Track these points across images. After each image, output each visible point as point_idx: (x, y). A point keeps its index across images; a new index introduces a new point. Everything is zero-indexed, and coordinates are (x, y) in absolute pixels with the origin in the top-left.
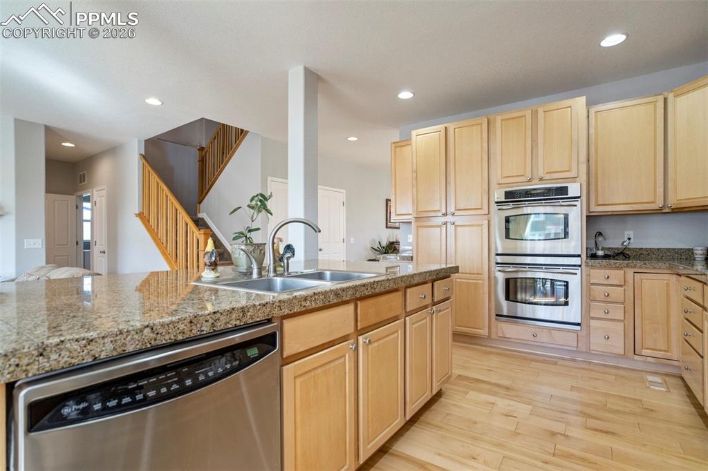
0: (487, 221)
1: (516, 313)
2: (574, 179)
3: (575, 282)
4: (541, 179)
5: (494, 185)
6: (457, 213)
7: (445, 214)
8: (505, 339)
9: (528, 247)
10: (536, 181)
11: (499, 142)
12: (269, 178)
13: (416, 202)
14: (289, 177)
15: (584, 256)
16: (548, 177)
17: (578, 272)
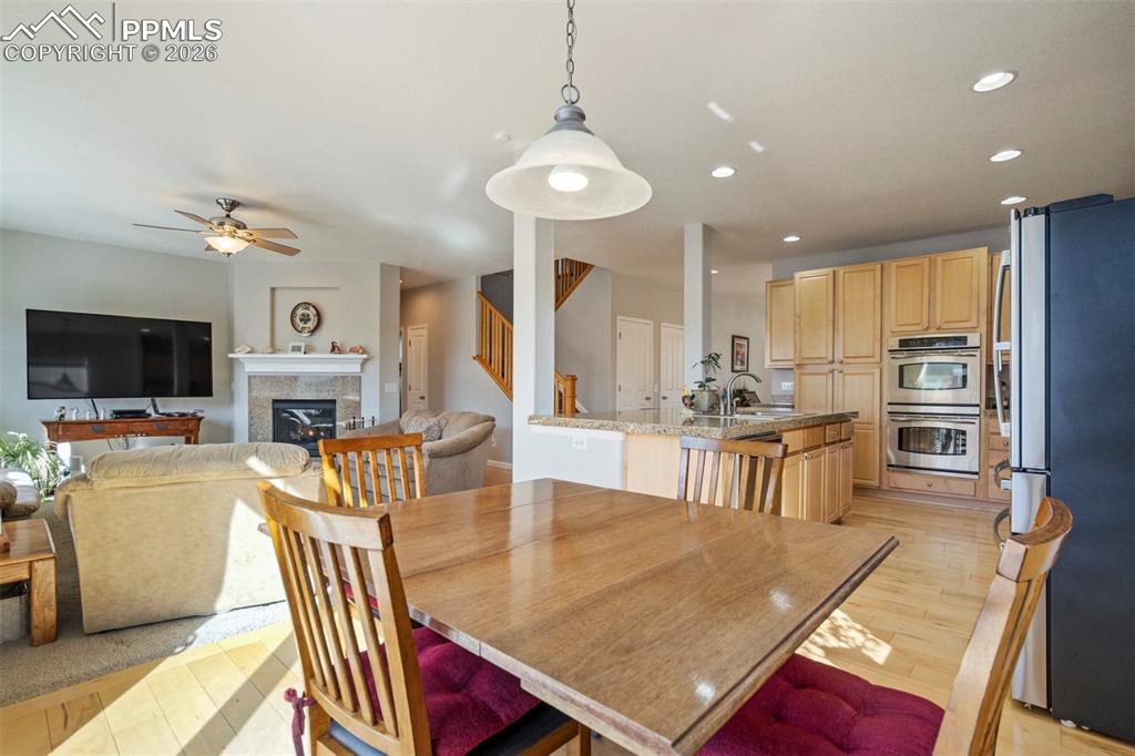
0: (878, 370)
1: (908, 462)
2: (973, 329)
3: (972, 431)
4: (939, 328)
5: (887, 334)
6: (846, 361)
7: (832, 362)
8: (898, 490)
9: (923, 396)
10: (934, 330)
11: (893, 289)
12: (619, 318)
13: (798, 348)
14: (685, 322)
15: (983, 406)
16: (945, 326)
17: (977, 421)
